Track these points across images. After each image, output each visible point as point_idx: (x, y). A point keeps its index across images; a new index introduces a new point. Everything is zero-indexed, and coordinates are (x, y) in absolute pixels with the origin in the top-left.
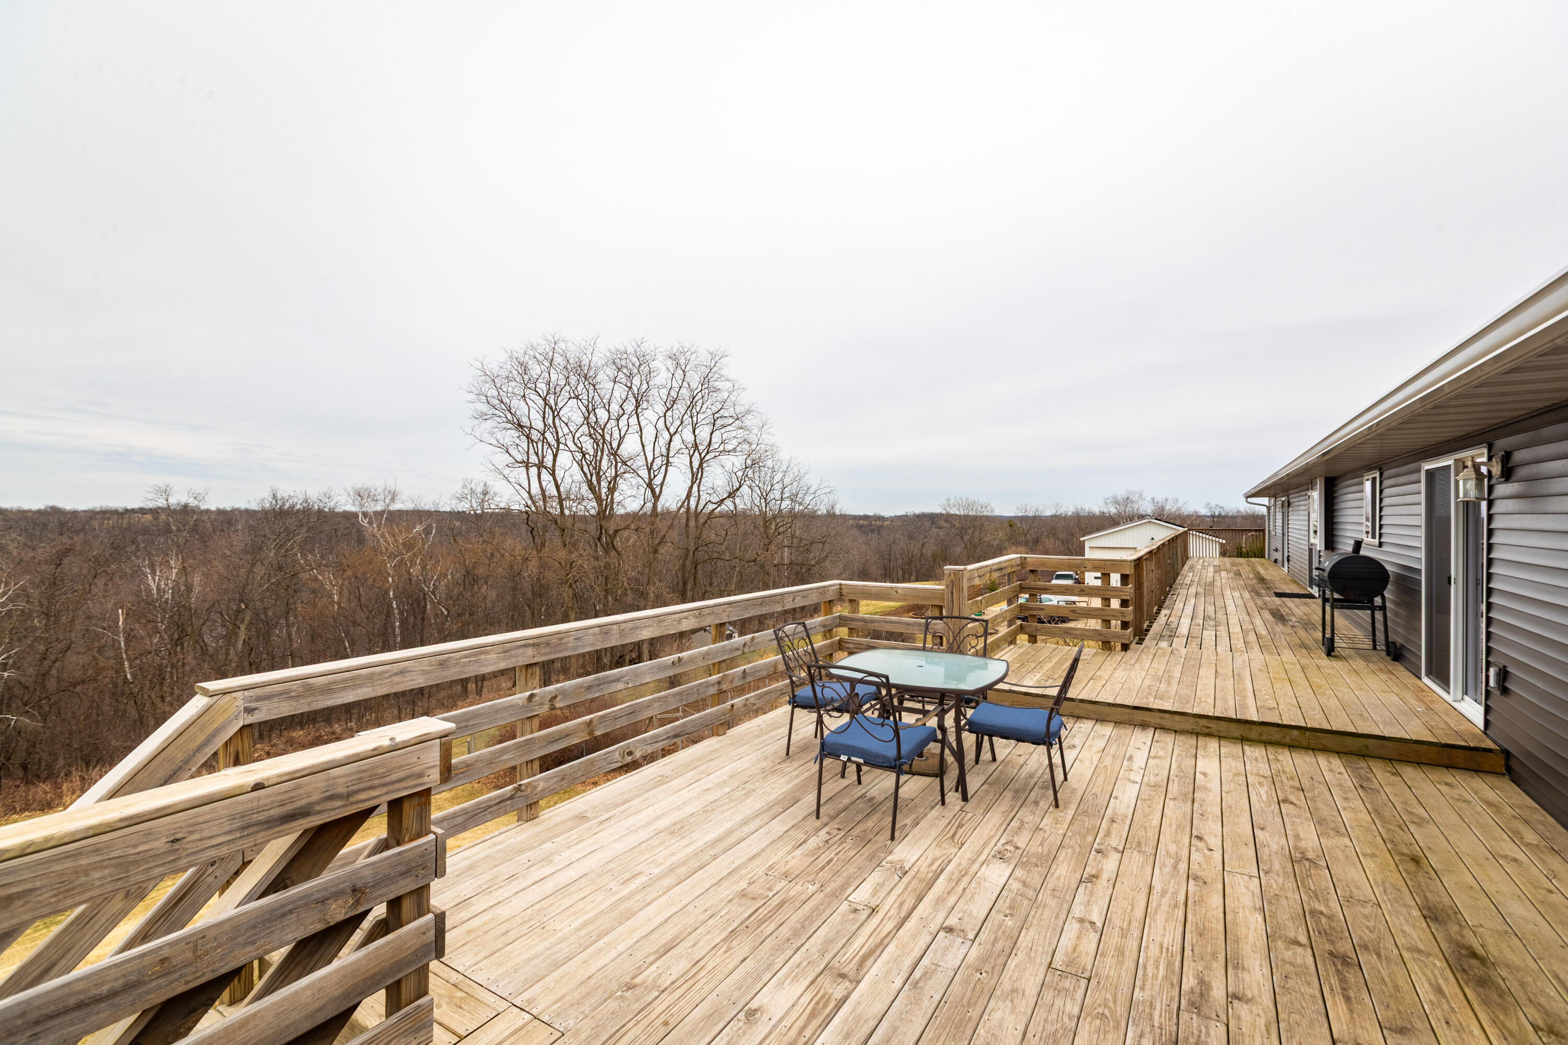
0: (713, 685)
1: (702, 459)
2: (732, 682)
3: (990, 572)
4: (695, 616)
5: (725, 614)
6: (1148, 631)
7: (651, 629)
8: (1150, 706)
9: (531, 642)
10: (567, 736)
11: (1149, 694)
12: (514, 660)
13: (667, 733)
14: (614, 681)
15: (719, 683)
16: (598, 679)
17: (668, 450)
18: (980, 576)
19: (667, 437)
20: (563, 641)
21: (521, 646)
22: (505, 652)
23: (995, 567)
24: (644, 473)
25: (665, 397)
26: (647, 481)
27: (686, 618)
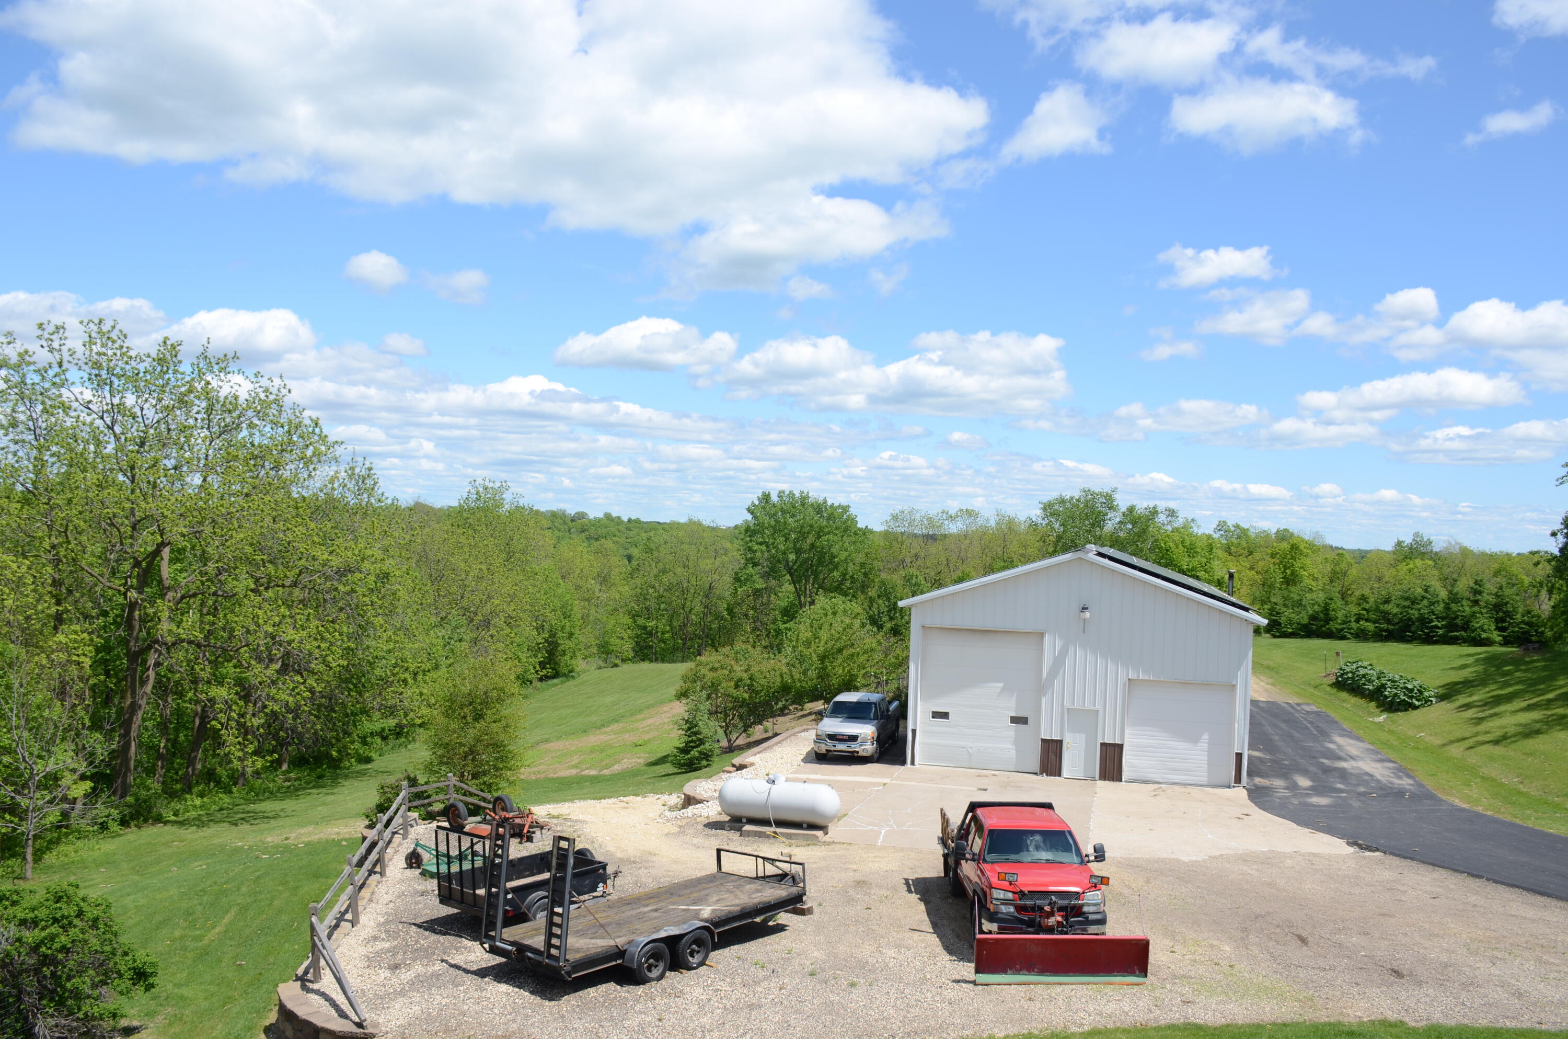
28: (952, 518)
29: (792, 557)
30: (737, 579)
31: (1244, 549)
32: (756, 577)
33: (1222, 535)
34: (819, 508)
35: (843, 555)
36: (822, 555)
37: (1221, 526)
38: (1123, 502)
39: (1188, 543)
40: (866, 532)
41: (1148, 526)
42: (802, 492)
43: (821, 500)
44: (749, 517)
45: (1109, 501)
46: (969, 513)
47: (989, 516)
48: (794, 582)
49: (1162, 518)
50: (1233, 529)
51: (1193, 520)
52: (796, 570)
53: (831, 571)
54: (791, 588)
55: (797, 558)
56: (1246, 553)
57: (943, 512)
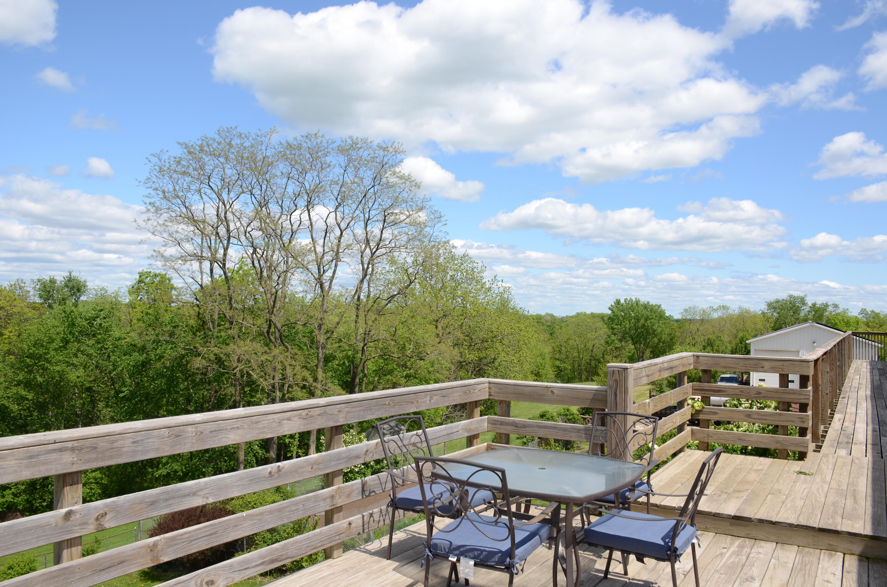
0: (324, 499)
1: (373, 254)
2: (349, 496)
3: (660, 371)
4: (300, 417)
5: (342, 415)
6: (824, 436)
7: (240, 432)
8: (839, 528)
9: (69, 445)
10: (122, 562)
11: (835, 512)
12: (42, 468)
13: (262, 557)
14: (185, 496)
15: (332, 497)
16: (167, 492)
17: (338, 246)
18: (648, 376)
19: (338, 233)
20: (115, 445)
21: (54, 451)
22: (31, 457)
23: (666, 365)
24: (314, 268)
25: (336, 193)
26: (317, 276)
27: (289, 419)
28: (715, 310)
29: (633, 332)
30: (607, 343)
31: (877, 324)
32: (616, 341)
33: (863, 317)
34: (646, 306)
35: (659, 330)
36: (647, 330)
37: (863, 311)
38: (810, 301)
39: (846, 320)
40: (669, 318)
41: (823, 313)
42: (636, 299)
43: (646, 302)
44: (610, 312)
45: (803, 301)
46: (724, 307)
47: (734, 308)
48: (634, 344)
49: (830, 308)
50: (870, 313)
51: (847, 309)
52: (635, 338)
53: (653, 338)
54: (633, 347)
55: (636, 332)
56: (878, 326)
57: (711, 307)
